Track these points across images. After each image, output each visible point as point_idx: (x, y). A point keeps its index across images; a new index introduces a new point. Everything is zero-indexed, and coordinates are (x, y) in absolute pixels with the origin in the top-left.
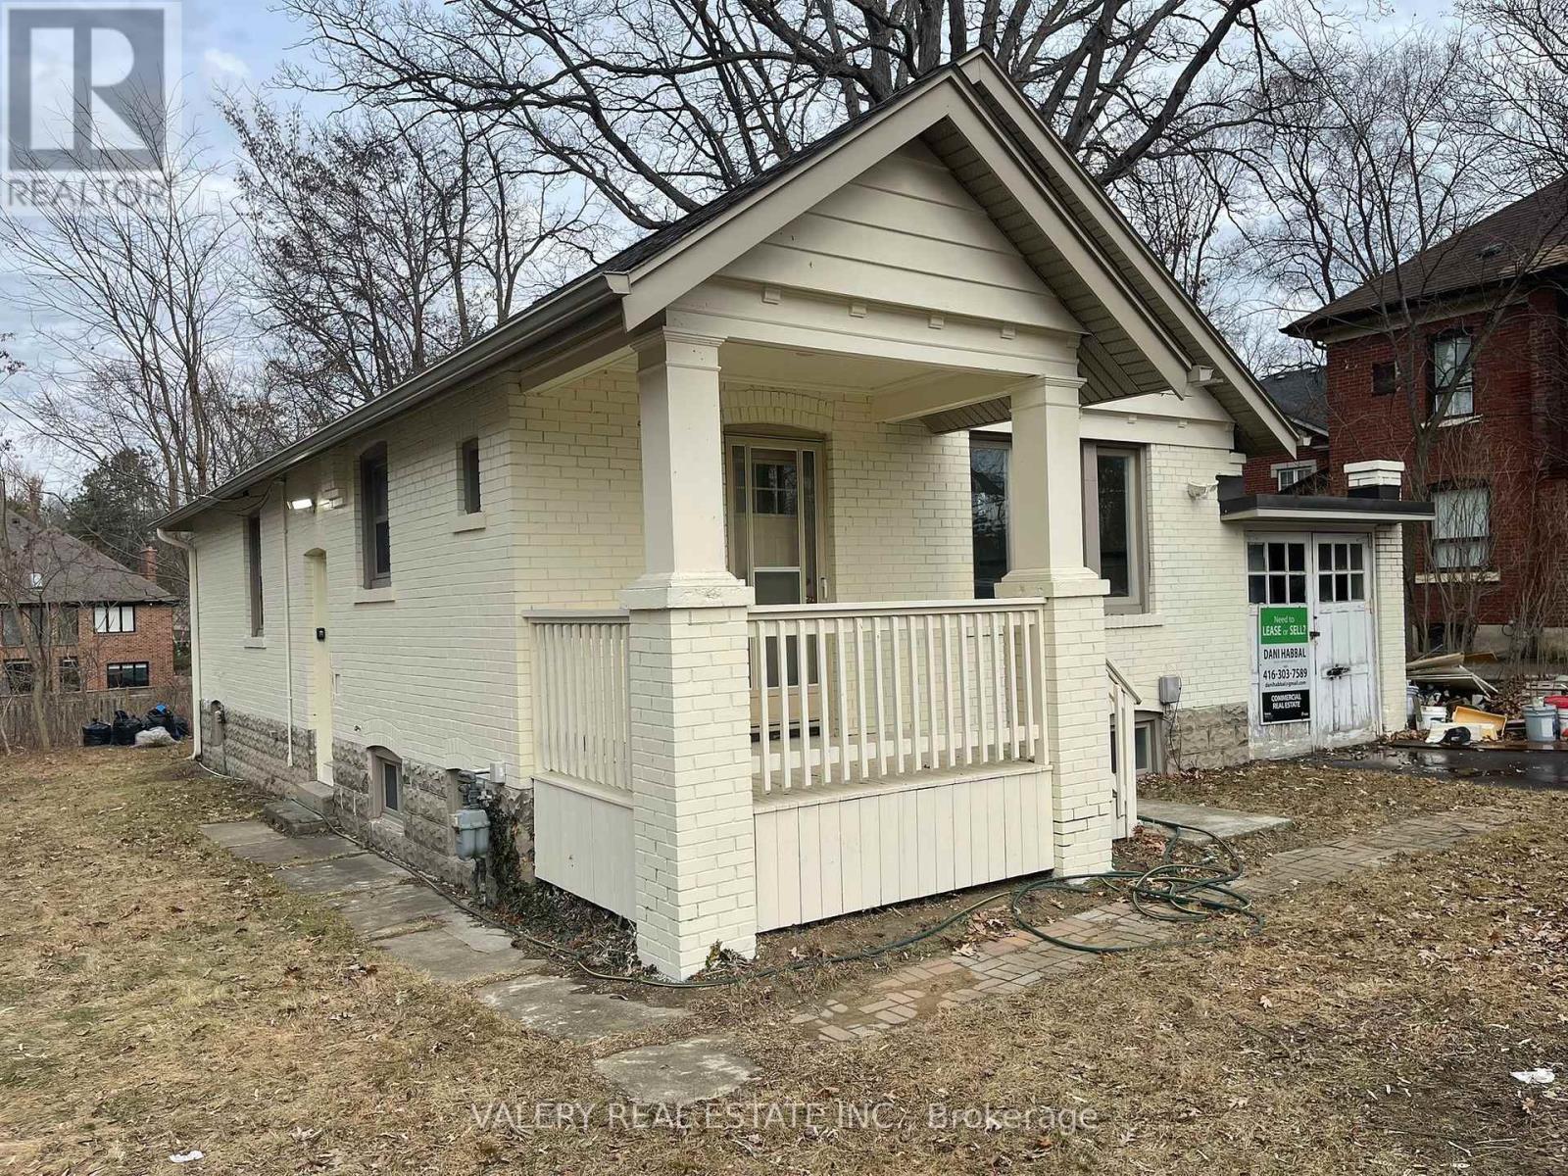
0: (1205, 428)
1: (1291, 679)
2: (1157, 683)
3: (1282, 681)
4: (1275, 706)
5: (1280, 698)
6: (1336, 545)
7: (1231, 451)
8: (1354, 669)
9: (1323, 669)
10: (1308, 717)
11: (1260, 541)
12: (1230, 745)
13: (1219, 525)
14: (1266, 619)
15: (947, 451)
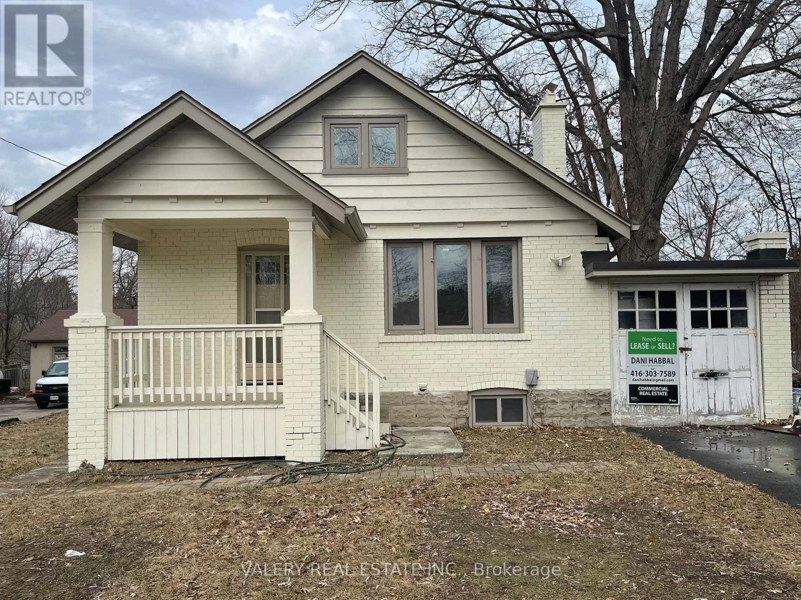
0: (571, 224)
1: (658, 377)
2: (524, 373)
3: (649, 377)
4: (641, 393)
5: (646, 389)
6: (711, 291)
7: (596, 236)
8: (731, 374)
9: (694, 372)
10: (677, 402)
11: (630, 289)
12: (592, 415)
13: (585, 282)
14: (632, 339)
15: (368, 250)
